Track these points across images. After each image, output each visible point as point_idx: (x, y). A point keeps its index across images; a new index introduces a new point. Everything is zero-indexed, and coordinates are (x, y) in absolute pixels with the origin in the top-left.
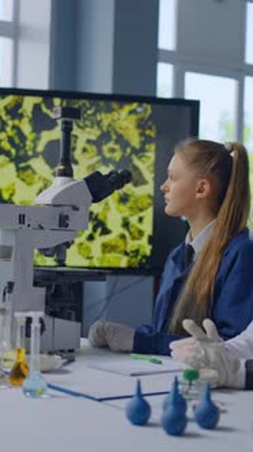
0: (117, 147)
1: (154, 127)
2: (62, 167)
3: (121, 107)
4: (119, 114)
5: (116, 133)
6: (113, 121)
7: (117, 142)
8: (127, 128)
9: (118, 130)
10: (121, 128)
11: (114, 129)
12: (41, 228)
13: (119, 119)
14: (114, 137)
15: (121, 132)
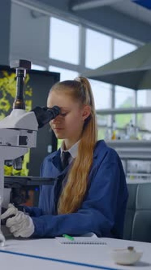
0: (6, 102)
1: (31, 89)
2: (18, 102)
3: (10, 75)
4: (8, 79)
5: (6, 92)
6: (4, 84)
7: (7, 98)
8: (13, 89)
9: (7, 90)
10: (9, 89)
11: (4, 89)
12: (9, 145)
13: (8, 83)
14: (5, 95)
15: (9, 91)
